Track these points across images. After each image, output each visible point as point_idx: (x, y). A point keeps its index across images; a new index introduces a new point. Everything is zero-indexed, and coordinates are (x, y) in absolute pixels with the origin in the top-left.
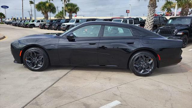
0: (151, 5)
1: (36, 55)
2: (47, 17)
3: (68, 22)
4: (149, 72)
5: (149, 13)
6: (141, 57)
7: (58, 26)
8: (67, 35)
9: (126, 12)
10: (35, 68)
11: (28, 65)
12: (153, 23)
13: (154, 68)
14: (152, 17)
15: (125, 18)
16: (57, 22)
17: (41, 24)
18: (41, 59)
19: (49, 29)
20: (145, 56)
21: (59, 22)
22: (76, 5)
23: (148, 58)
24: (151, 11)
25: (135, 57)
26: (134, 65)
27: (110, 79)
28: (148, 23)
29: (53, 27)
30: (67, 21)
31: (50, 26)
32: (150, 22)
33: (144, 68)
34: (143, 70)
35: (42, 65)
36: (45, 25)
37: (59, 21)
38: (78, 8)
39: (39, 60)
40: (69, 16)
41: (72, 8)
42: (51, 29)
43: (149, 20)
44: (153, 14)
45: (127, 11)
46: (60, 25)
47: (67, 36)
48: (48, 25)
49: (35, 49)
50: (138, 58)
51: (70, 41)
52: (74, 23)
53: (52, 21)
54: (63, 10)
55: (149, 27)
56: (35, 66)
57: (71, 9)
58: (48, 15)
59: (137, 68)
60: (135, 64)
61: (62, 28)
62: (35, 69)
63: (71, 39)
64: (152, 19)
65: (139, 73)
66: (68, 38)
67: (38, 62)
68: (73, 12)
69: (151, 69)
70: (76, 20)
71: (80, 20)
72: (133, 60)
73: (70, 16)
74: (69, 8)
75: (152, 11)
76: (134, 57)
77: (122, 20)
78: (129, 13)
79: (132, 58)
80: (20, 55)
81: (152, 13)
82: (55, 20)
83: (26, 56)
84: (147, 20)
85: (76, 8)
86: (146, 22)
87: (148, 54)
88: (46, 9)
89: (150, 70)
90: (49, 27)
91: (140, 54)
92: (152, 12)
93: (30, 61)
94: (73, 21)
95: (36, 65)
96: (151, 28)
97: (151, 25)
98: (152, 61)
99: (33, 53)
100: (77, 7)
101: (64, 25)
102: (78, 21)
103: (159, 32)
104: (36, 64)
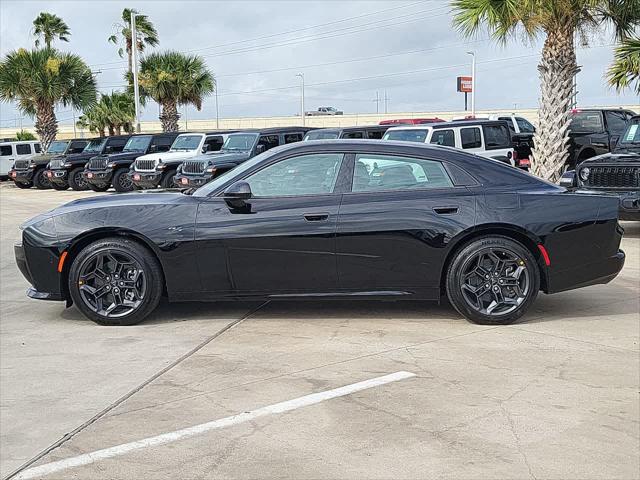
0: (552, 62)
1: (119, 266)
2: (49, 128)
3: (165, 149)
4: (514, 307)
5: (546, 97)
6: (486, 257)
7: (116, 169)
8: (226, 191)
9: (459, 89)
10: (111, 313)
11: (86, 301)
12: (567, 138)
13: (533, 293)
14: (561, 116)
15: (448, 118)
16: (105, 151)
17: (19, 164)
18: (134, 278)
19: (65, 188)
20: (499, 254)
21: (120, 149)
22: (197, 65)
23: (507, 258)
24: (553, 87)
25: (464, 257)
26: (464, 286)
27: (382, 334)
28: (544, 143)
29: (90, 175)
30: (161, 143)
31: (72, 173)
32: (554, 135)
33: (499, 294)
34: (494, 303)
35: (138, 302)
36: (41, 166)
37: (116, 143)
38: (205, 77)
39: (127, 284)
40: (163, 118)
41: (179, 76)
42: (77, 189)
43: (546, 130)
44: (565, 100)
45: (459, 79)
46: (123, 167)
47: (227, 195)
48: (63, 169)
49: (116, 246)
50: (474, 262)
51: (236, 210)
52: (194, 155)
53: (77, 146)
54: (131, 90)
55: (553, 157)
56: (113, 305)
57: (175, 82)
58: (53, 115)
59: (472, 297)
60: (467, 282)
61: (137, 177)
62: (112, 316)
63: (239, 203)
64: (561, 123)
65: (483, 311)
66: (229, 203)
67: (122, 290)
68: (185, 99)
69: (522, 296)
70: (204, 137)
71: (225, 137)
72: (457, 269)
73: (170, 118)
74: (161, 77)
75: (557, 88)
76: (460, 256)
77: (431, 131)
78: (470, 90)
79: (456, 262)
80: (60, 269)
81: (559, 98)
82: (96, 142)
83: (82, 272)
84: (539, 130)
85: (195, 76)
86: (536, 138)
87: (507, 245)
88: (46, 87)
89: (520, 300)
90: (66, 178)
91: (479, 247)
92: (560, 95)
93: (93, 290)
94: (190, 144)
95: (118, 301)
96: (560, 165)
97: (560, 149)
98: (522, 268)
99: (106, 260)
100: (202, 72)
101: (149, 165)
102: (214, 144)
103: (585, 178)
104: (117, 297)
